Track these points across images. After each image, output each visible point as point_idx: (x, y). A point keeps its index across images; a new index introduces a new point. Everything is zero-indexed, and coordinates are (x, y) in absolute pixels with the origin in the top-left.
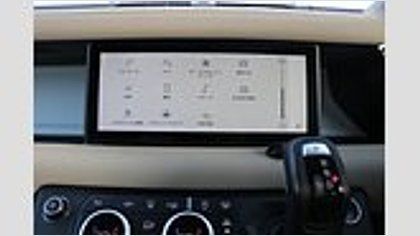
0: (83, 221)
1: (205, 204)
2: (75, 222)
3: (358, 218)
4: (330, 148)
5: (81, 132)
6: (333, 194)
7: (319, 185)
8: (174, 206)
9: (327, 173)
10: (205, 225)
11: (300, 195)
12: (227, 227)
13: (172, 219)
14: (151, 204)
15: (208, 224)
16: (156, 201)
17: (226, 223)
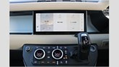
1: (61, 47)
3: (95, 50)
4: (87, 35)
5: (32, 32)
6: (88, 44)
7: (84, 42)
8: (54, 48)
9: (86, 40)
11: (81, 44)
13: (54, 51)
14: (49, 48)
15: (62, 51)
16: (50, 47)
17: (66, 51)
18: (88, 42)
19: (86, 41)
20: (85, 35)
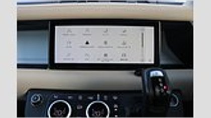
0: (49, 106)
1: (105, 97)
2: (46, 106)
5: (46, 62)
8: (91, 98)
9: (161, 85)
10: (106, 107)
12: (116, 108)
13: (90, 105)
14: (80, 98)
15: (107, 107)
16: (83, 96)
17: (116, 106)
18: (165, 90)
19: (160, 88)
20: (160, 74)
